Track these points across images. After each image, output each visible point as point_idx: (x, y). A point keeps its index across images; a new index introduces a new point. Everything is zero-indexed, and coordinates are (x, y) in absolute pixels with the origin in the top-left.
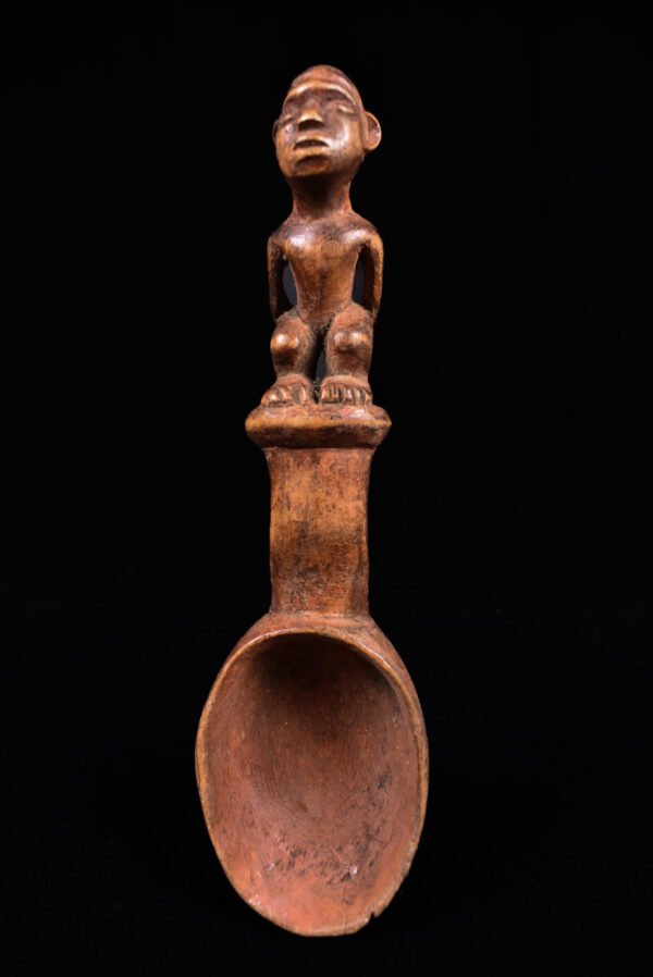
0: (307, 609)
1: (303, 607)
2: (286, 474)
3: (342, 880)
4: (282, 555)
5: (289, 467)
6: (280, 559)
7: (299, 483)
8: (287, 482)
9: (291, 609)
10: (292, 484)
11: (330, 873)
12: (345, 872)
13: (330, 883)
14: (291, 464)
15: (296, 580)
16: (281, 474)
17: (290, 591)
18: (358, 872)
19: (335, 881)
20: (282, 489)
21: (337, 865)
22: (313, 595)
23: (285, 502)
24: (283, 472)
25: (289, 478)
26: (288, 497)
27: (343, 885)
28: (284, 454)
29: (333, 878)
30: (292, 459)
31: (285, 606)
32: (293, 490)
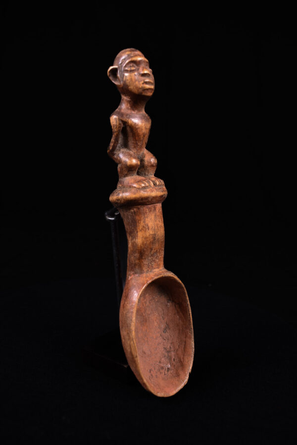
0: (154, 268)
1: (153, 268)
2: (146, 216)
3: (168, 371)
4: (145, 250)
5: (146, 213)
6: (144, 251)
7: (151, 219)
8: (146, 219)
9: (148, 270)
10: (149, 219)
11: (163, 371)
12: (167, 368)
13: (165, 374)
14: (147, 211)
15: (150, 258)
16: (143, 216)
17: (147, 263)
18: (171, 365)
19: (166, 373)
20: (144, 222)
21: (162, 368)
22: (155, 262)
23: (147, 227)
24: (144, 215)
25: (147, 217)
26: (148, 225)
27: (169, 372)
28: (144, 208)
29: (165, 373)
30: (147, 210)
31: (145, 270)
32: (149, 222)
